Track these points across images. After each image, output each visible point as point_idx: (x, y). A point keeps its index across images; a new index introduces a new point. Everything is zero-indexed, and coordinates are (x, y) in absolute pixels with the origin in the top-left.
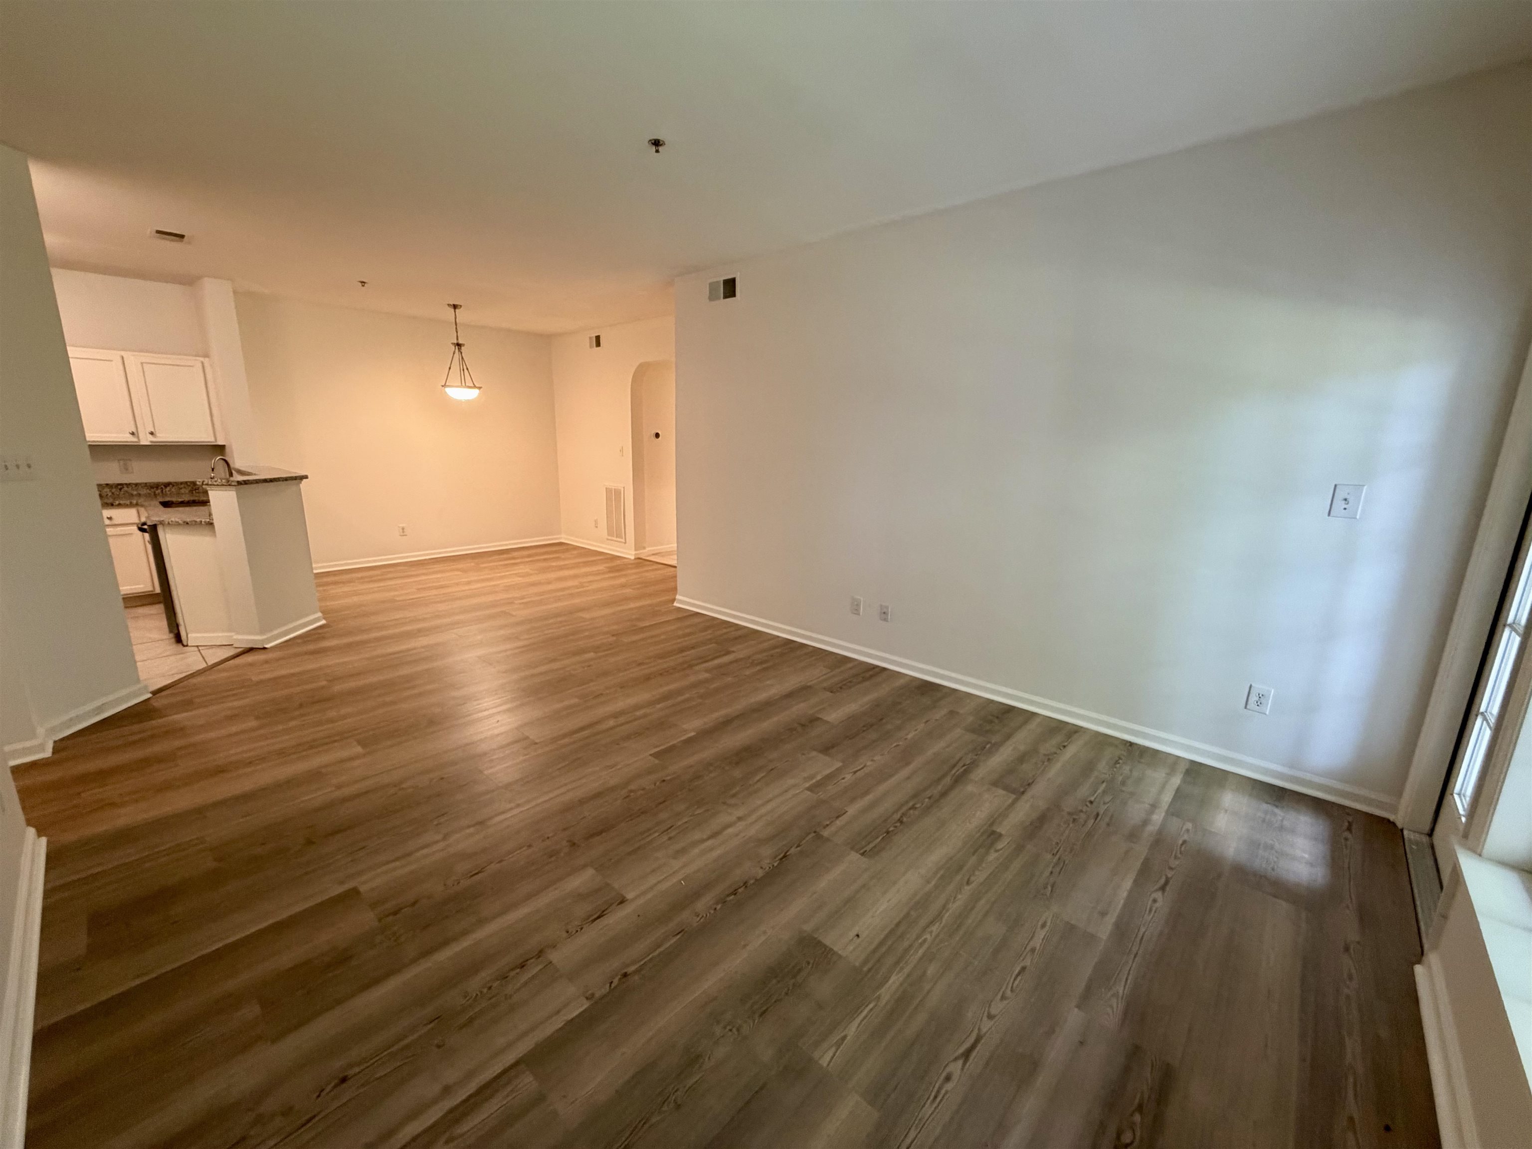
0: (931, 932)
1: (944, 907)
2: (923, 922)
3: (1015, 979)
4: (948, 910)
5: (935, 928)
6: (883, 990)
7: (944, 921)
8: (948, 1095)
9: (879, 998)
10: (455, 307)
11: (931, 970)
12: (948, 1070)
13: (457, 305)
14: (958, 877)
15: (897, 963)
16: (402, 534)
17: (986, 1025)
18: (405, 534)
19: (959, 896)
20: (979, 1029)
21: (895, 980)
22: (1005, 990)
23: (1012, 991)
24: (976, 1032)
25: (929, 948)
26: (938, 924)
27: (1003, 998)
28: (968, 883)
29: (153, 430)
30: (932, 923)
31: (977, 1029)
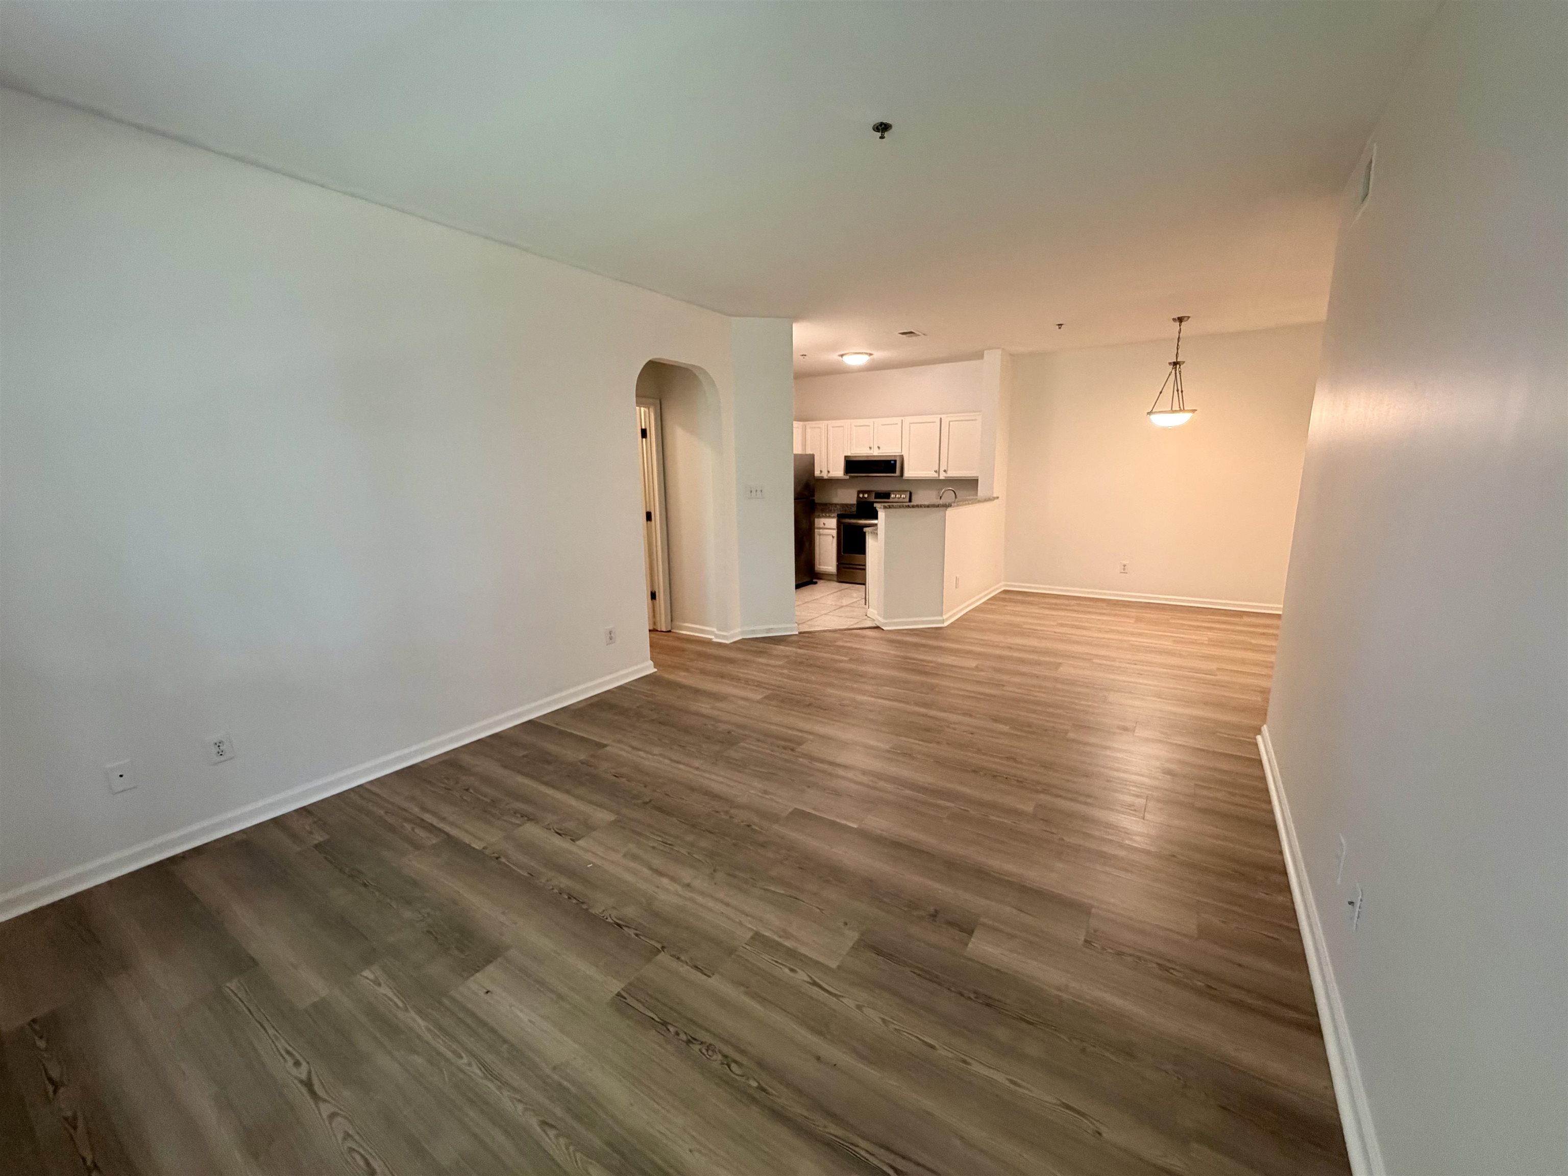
0: (470, 1065)
1: (505, 1083)
2: (489, 1058)
3: (362, 1156)
4: (499, 1088)
5: (475, 1070)
6: (413, 1014)
7: (484, 1081)
8: (282, 1061)
9: (406, 1010)
10: (1180, 320)
11: (418, 1060)
12: (304, 1064)
13: (1182, 317)
14: (559, 1112)
15: (440, 1028)
16: (1123, 571)
17: (326, 1109)
18: (1125, 571)
19: (520, 1107)
20: (325, 1101)
21: (421, 1024)
22: (354, 1140)
23: (351, 1150)
24: (325, 1097)
25: (447, 1060)
26: (480, 1074)
27: (347, 1136)
28: (544, 1123)
29: (946, 469)
30: (483, 1066)
31: (327, 1098)
